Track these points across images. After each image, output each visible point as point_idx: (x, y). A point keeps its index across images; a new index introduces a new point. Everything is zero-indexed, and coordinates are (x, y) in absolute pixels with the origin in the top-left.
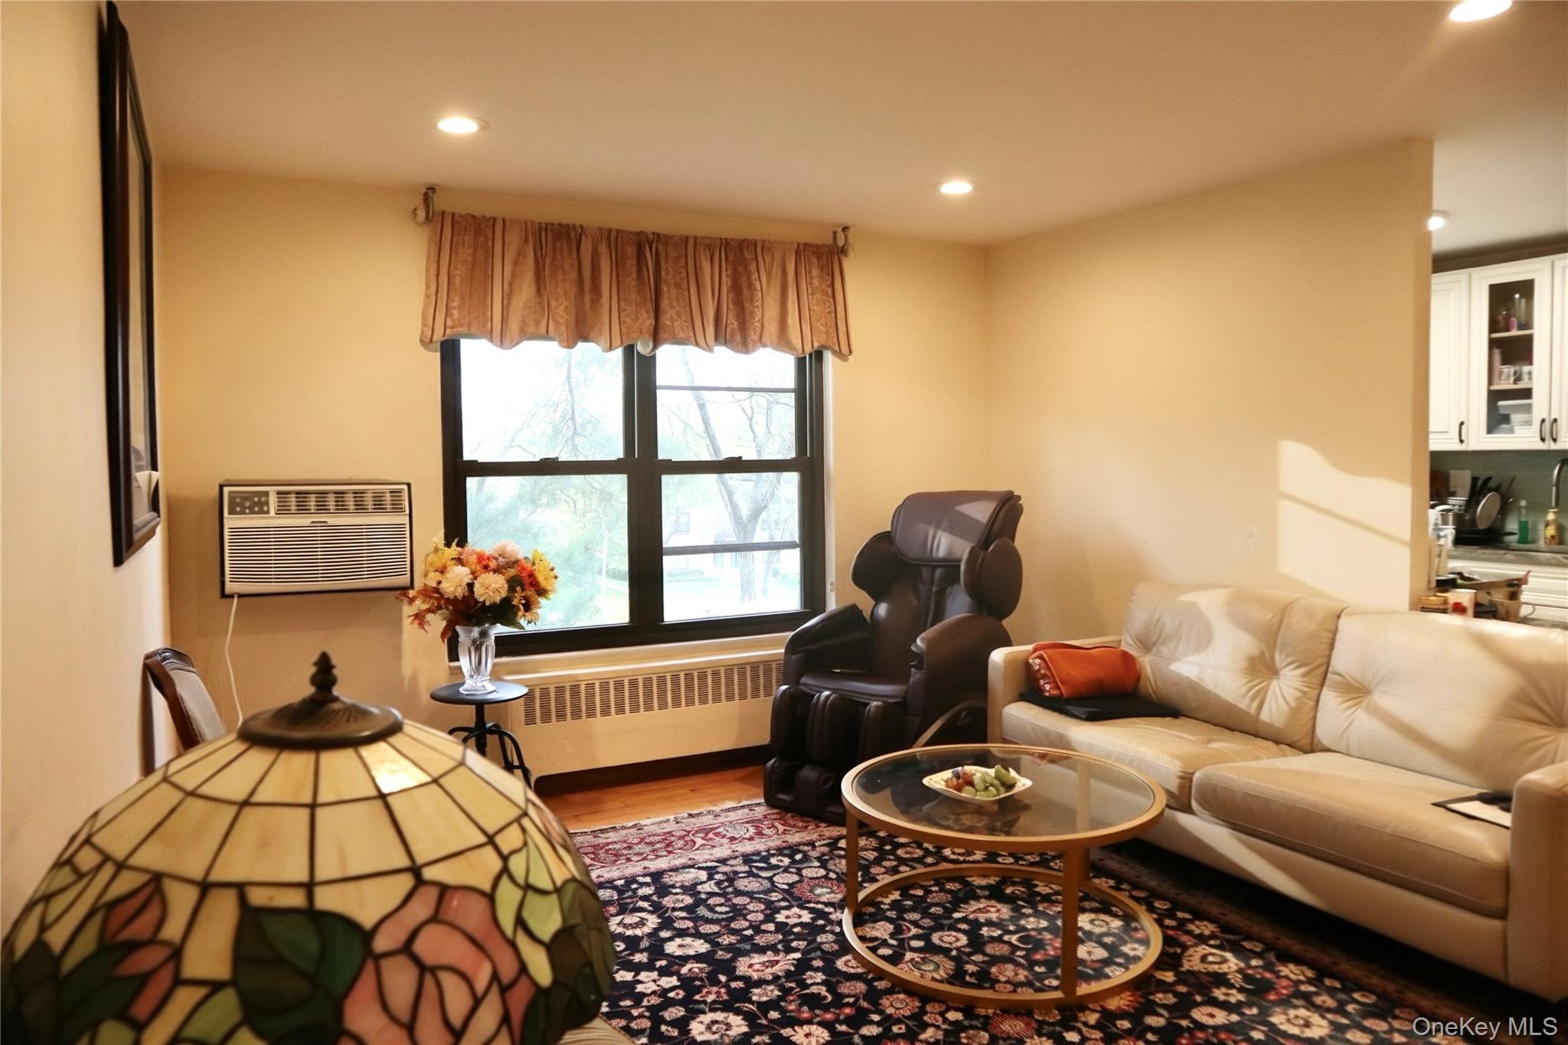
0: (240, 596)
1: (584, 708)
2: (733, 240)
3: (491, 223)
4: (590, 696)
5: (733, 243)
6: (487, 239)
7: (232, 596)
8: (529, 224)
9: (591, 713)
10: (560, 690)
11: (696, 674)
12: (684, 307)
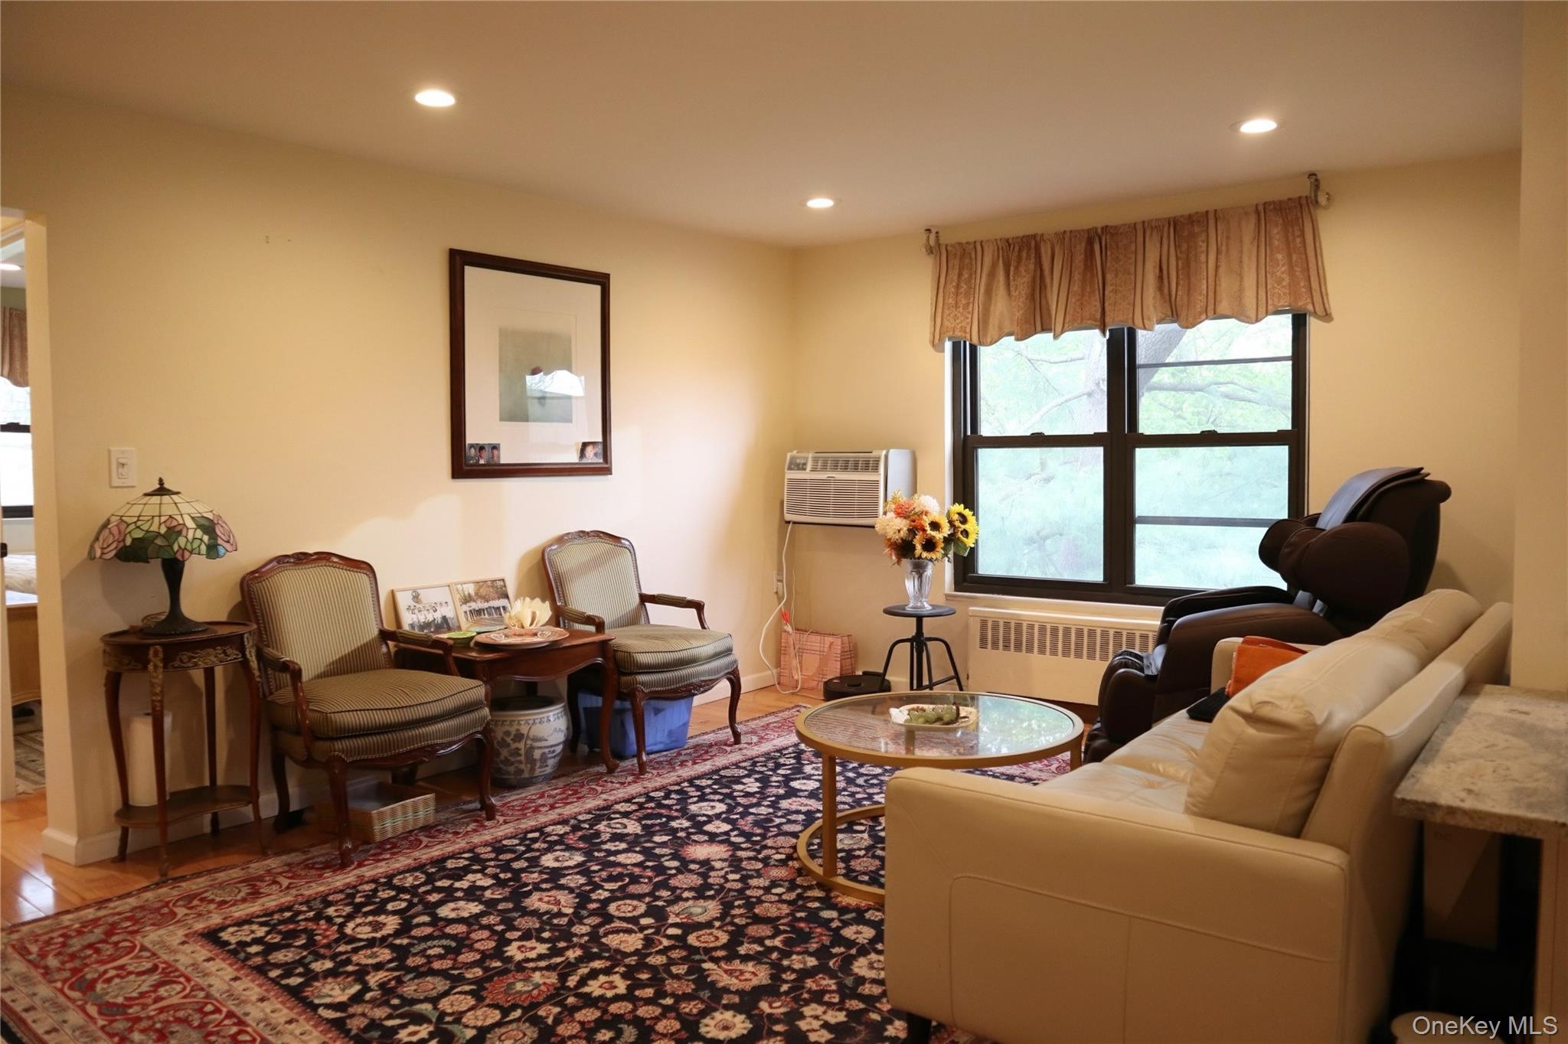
0: (795, 523)
1: (1024, 643)
2: (1182, 216)
3: (971, 246)
4: (1031, 635)
5: (1182, 220)
6: (971, 259)
7: (789, 522)
8: (999, 241)
9: (1030, 649)
10: (1007, 624)
11: (1124, 633)
12: (1130, 290)
